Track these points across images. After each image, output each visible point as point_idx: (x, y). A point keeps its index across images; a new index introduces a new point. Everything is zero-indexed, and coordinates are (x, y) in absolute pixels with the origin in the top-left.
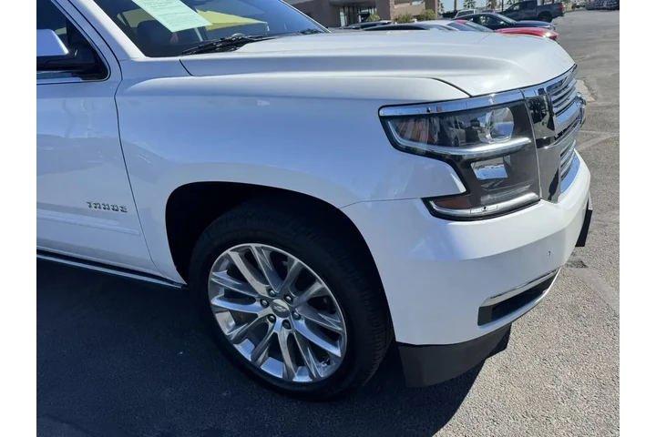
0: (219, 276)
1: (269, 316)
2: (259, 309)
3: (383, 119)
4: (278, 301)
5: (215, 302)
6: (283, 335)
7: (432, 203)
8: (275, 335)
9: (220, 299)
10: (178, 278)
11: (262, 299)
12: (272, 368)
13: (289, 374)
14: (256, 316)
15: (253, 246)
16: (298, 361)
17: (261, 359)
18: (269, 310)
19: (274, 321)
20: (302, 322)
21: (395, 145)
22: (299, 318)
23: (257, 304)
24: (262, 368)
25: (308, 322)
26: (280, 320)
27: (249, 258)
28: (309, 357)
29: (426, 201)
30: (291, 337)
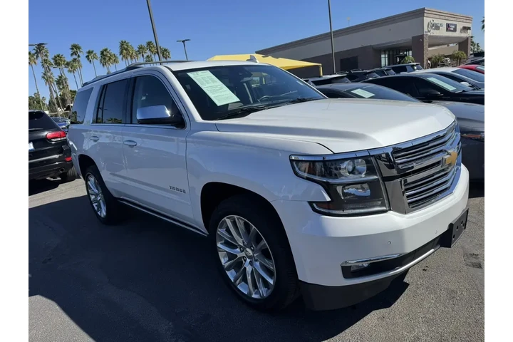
0: (221, 231)
1: (244, 257)
2: (239, 253)
3: (292, 161)
4: (248, 249)
5: (219, 245)
6: (249, 269)
7: (315, 205)
8: (245, 268)
9: (221, 244)
10: (204, 230)
11: (241, 247)
12: (243, 288)
13: (250, 293)
14: (237, 256)
15: (236, 216)
16: (255, 286)
17: (238, 282)
18: (243, 254)
19: (245, 261)
20: (258, 263)
21: (296, 174)
22: (257, 261)
23: (238, 250)
24: (238, 287)
25: (260, 263)
26: (248, 260)
27: (234, 223)
28: (260, 285)
29: (311, 203)
30: (252, 271)
